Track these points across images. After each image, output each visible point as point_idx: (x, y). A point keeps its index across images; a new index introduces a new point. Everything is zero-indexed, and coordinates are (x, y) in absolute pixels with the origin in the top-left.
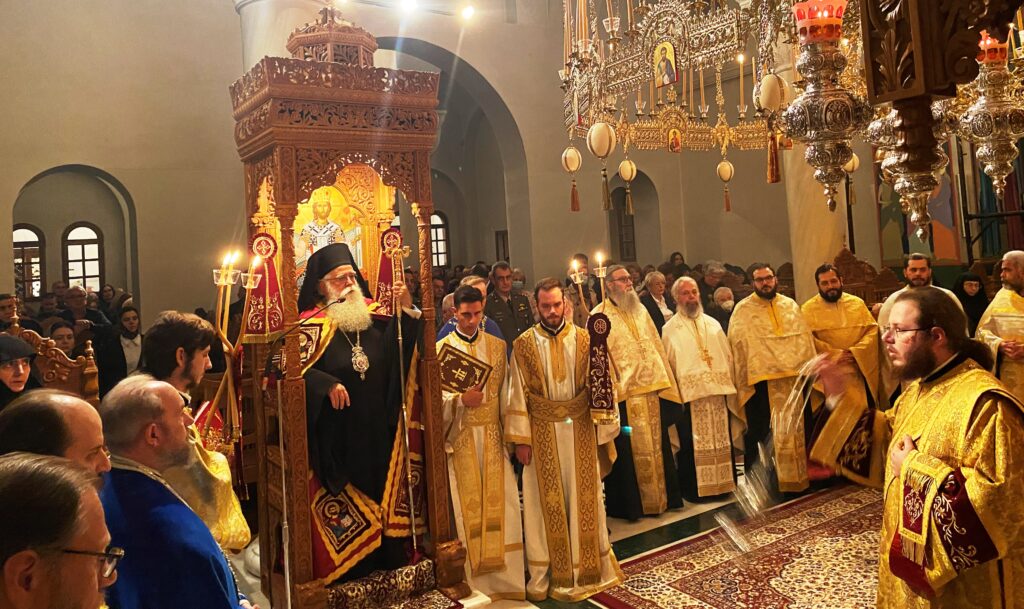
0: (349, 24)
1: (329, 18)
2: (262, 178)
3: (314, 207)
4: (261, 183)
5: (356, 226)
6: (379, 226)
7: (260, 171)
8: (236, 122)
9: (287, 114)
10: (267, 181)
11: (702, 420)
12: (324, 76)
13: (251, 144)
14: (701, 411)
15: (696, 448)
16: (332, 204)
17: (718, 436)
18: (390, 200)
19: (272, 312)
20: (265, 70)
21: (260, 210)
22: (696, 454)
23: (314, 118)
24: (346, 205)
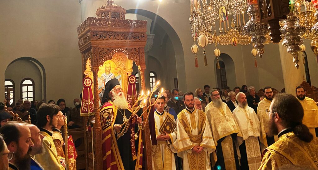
0: (117, 5)
1: (110, 4)
2: (87, 59)
3: (105, 68)
4: (87, 60)
5: (119, 74)
6: (127, 74)
7: (87, 56)
8: (79, 40)
9: (95, 36)
10: (89, 59)
11: (249, 146)
12: (108, 23)
13: (84, 47)
14: (249, 143)
15: (248, 157)
16: (111, 67)
17: (256, 152)
18: (131, 65)
19: (91, 105)
20: (88, 22)
21: (87, 69)
22: (248, 159)
23: (105, 37)
24: (116, 67)
